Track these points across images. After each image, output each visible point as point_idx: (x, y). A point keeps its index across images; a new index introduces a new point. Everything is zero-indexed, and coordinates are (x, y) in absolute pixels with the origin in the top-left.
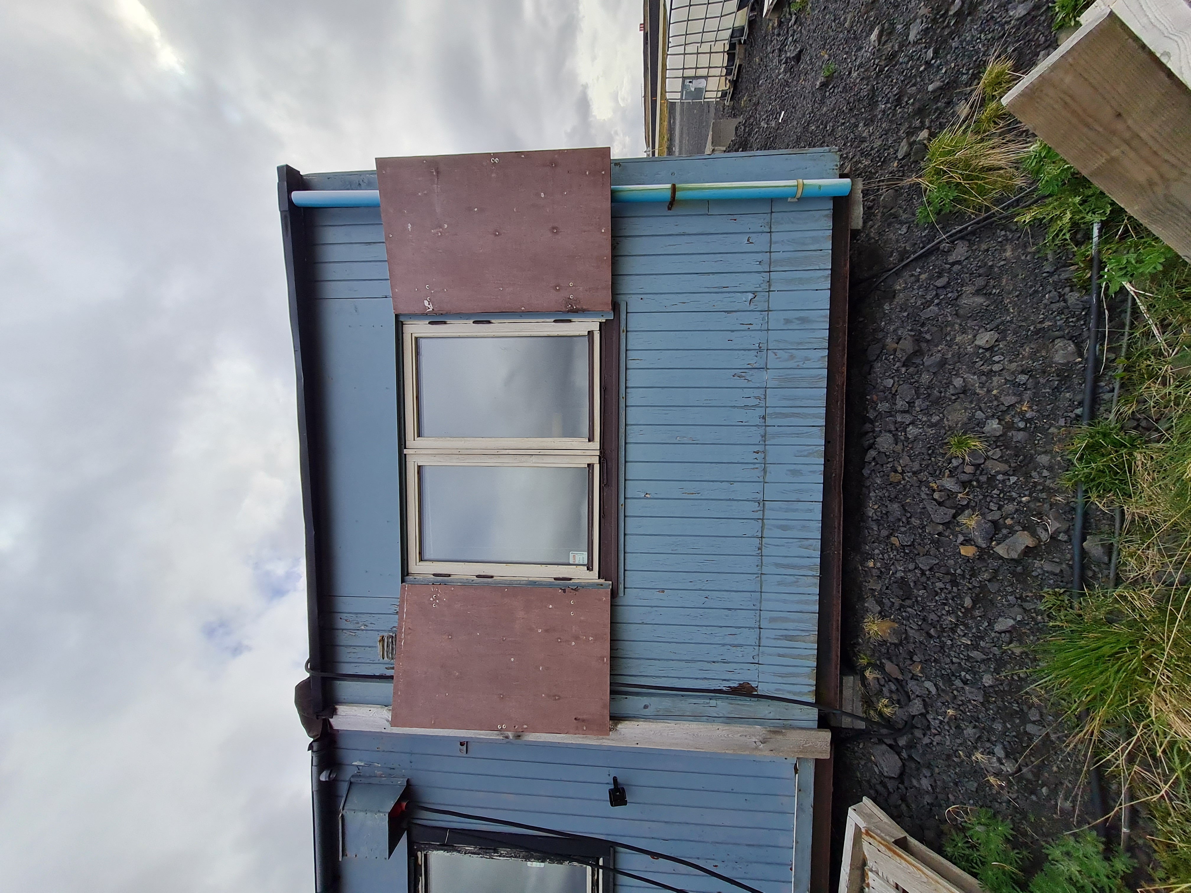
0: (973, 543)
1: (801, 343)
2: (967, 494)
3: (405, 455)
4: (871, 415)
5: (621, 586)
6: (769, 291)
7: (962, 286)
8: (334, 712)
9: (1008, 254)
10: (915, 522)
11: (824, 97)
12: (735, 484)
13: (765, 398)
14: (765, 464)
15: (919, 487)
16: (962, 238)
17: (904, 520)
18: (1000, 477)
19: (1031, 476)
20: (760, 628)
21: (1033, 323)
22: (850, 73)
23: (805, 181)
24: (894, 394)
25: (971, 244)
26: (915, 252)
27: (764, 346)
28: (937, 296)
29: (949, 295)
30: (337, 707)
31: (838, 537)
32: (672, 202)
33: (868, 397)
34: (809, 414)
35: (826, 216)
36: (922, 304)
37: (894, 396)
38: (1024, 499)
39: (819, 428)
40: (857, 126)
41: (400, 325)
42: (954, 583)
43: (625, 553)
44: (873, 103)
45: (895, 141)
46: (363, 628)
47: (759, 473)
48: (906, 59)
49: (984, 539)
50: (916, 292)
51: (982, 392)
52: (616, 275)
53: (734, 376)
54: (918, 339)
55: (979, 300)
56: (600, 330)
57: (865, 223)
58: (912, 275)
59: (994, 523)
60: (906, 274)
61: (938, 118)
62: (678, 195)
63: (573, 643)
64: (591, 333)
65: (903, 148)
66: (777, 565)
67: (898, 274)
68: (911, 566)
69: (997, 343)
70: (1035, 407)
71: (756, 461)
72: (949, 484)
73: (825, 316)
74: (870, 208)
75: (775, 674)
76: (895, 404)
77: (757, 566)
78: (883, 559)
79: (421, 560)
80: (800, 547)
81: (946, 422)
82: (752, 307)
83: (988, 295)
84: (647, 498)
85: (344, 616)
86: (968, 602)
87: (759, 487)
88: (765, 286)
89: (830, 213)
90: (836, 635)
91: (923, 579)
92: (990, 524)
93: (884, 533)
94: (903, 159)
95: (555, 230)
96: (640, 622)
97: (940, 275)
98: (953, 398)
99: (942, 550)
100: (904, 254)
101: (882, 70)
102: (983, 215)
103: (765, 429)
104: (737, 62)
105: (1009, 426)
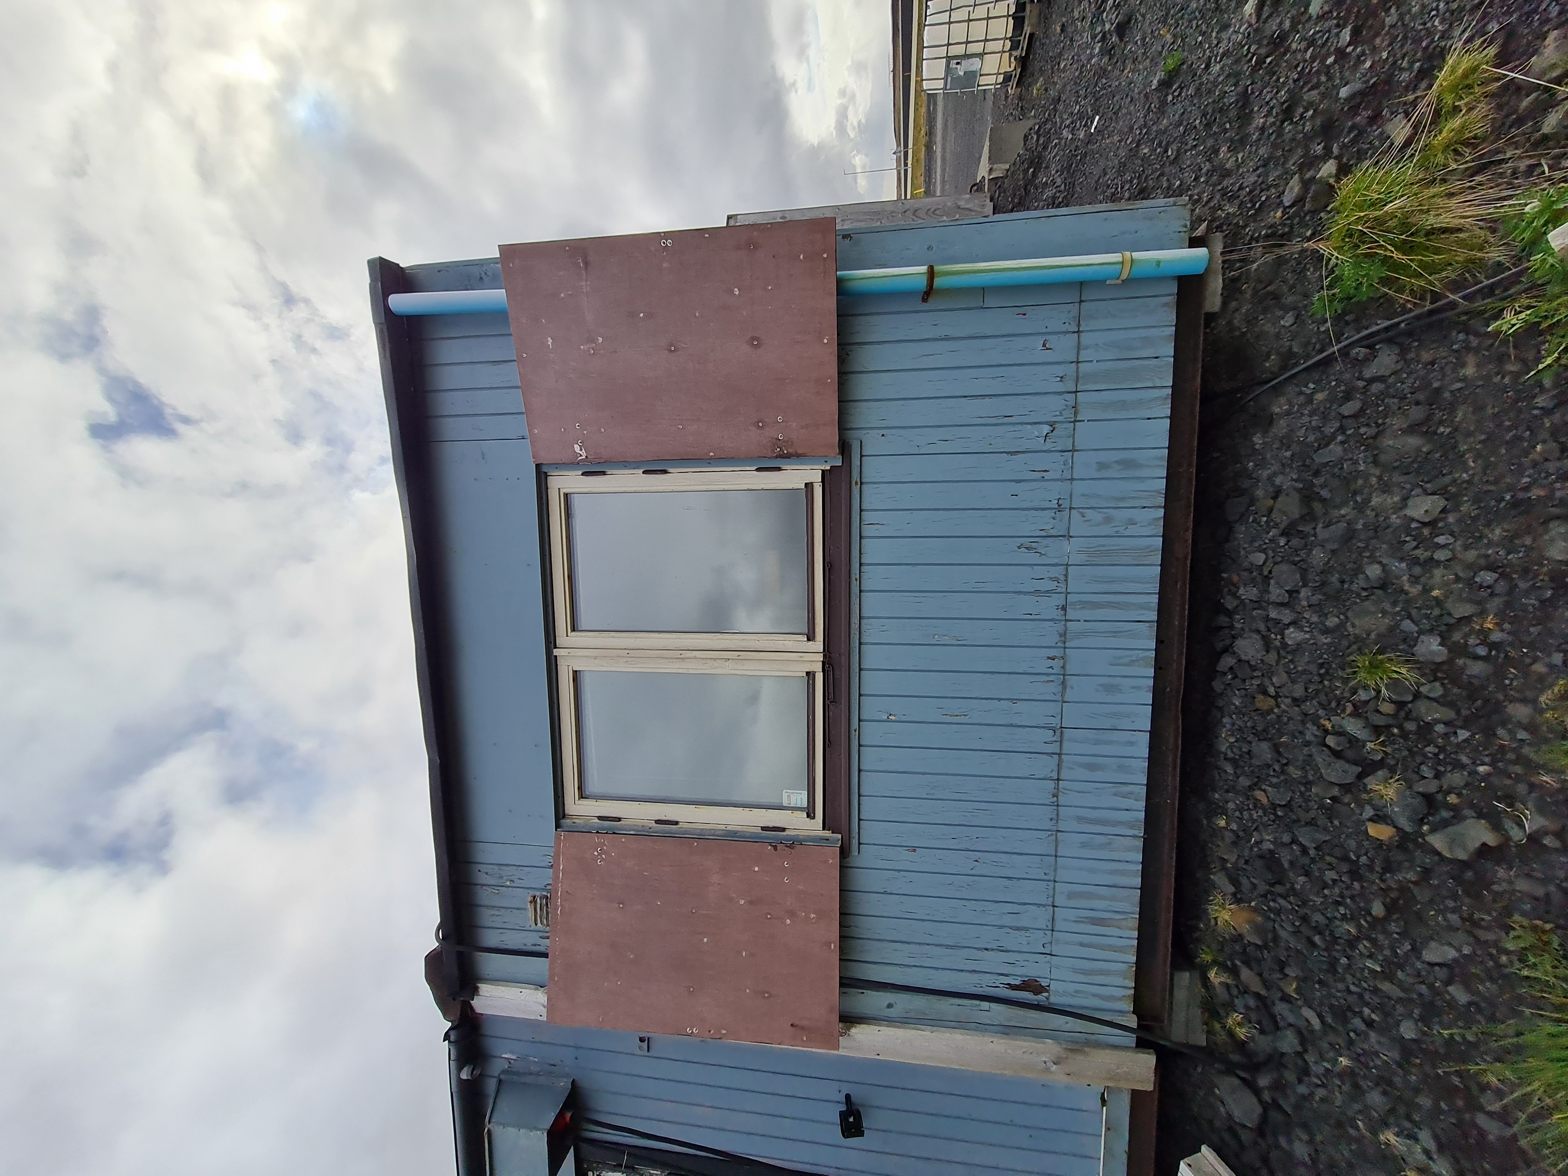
0: (1389, 822)
1: (1122, 499)
2: (1382, 744)
3: (556, 656)
4: (1230, 603)
5: (855, 842)
6: (1075, 421)
7: (1386, 417)
8: (475, 991)
9: (1470, 371)
10: (1295, 772)
11: (1163, 103)
12: (1019, 703)
13: (1066, 580)
14: (1064, 675)
15: (1303, 722)
16: (1390, 341)
17: (1277, 768)
18: (1440, 728)
19: (1495, 735)
20: (1054, 906)
21: (1510, 488)
22: (1208, 66)
23: (1136, 255)
24: (1266, 577)
25: (1404, 351)
26: (1308, 357)
27: (1065, 504)
28: (1342, 429)
29: (1363, 430)
30: (479, 985)
31: (1172, 781)
32: (928, 293)
33: (1225, 575)
34: (1133, 604)
35: (1166, 305)
36: (1316, 441)
37: (1267, 578)
38: (1481, 769)
39: (1148, 624)
40: (1216, 152)
41: (543, 477)
42: (1355, 874)
43: (859, 796)
44: (1245, 117)
45: (1279, 177)
46: (508, 883)
47: (1055, 688)
48: (1303, 45)
49: (1410, 819)
50: (1306, 419)
51: (1415, 591)
52: (844, 402)
53: (1019, 548)
54: (1308, 496)
55: (1413, 441)
56: (823, 481)
57: (1225, 304)
58: (1301, 393)
59: (1428, 798)
60: (1291, 390)
61: (1354, 141)
62: (938, 282)
63: (788, 921)
64: (809, 486)
65: (1293, 189)
66: (1080, 819)
67: (1277, 390)
68: (1286, 838)
69: (1443, 515)
70: (1507, 626)
71: (1050, 671)
72: (1354, 727)
73: (1161, 459)
74: (1234, 280)
75: (1075, 971)
76: (1267, 591)
77: (1051, 819)
78: (1241, 819)
79: (581, 797)
80: (1115, 795)
81: (1351, 629)
82: (1049, 445)
83: (1430, 435)
84: (892, 721)
85: (483, 868)
86: (1378, 909)
87: (1054, 708)
88: (1069, 414)
89: (1173, 299)
90: (1166, 918)
91: (1306, 861)
92: (1419, 799)
93: (1244, 782)
94: (1291, 207)
95: (755, 342)
96: (882, 891)
97: (1348, 397)
98: (1364, 594)
99: (1336, 823)
100: (1288, 359)
101: (1261, 62)
102: (1428, 306)
103: (1065, 625)
104: (1027, 30)
105: (1459, 650)
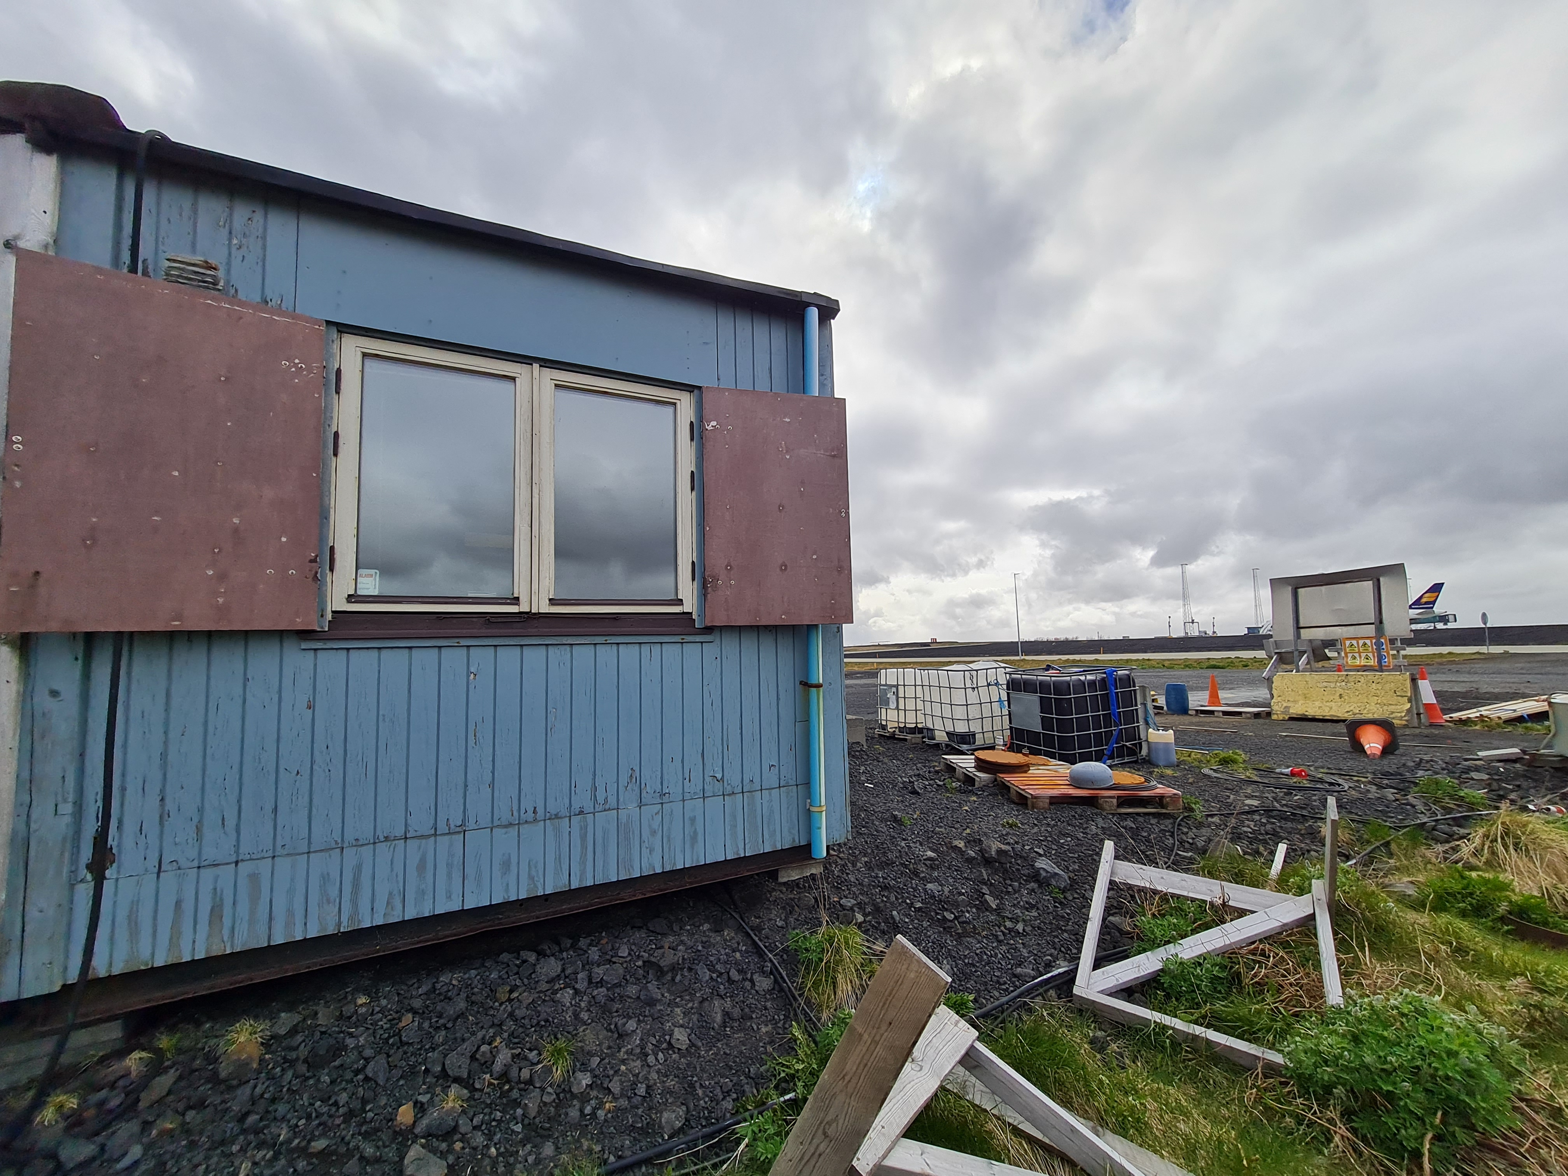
0: (419, 1116)
1: (669, 840)
2: (490, 1084)
3: (531, 364)
4: (583, 943)
5: (319, 645)
6: (724, 795)
7: (731, 997)
8: (41, 146)
9: (764, 1030)
10: (440, 1037)
11: (887, 820)
12: (490, 790)
13: (605, 810)
14: (519, 824)
15: (493, 1025)
16: (776, 981)
17: (441, 1021)
18: (519, 1111)
19: (525, 1145)
20: (237, 863)
21: (700, 1079)
22: (904, 840)
23: (824, 813)
24: (610, 961)
25: (770, 992)
26: (761, 940)
27: (666, 799)
28: (720, 974)
29: (722, 987)
30: (55, 157)
31: (404, 944)
32: (807, 685)
33: (604, 934)
34: (585, 868)
35: (794, 841)
36: (711, 962)
37: (610, 962)
38: (493, 1150)
39: (567, 883)
40: (865, 856)
41: (689, 389)
43: (379, 648)
44: (882, 866)
45: (854, 893)
46: (235, 242)
47: (506, 817)
48: (914, 886)
49: (429, 1126)
50: (723, 952)
51: (622, 1055)
52: (740, 630)
53: (632, 769)
54: (674, 968)
55: (719, 1018)
56: (684, 613)
57: (785, 884)
58: (739, 944)
59: (455, 1129)
60: (739, 938)
61: (873, 926)
62: (814, 690)
63: (210, 573)
64: (680, 602)
65: (848, 902)
66: (358, 868)
67: (740, 929)
68: (368, 1052)
69: (676, 1051)
70: (610, 1115)
71: (523, 811)
72: (504, 1057)
73: (698, 861)
74: (798, 885)
75: (135, 905)
76: (598, 966)
77: (357, 840)
78: (372, 1014)
79: (365, 355)
80: (390, 894)
81: (581, 1030)
82: (708, 779)
83: (724, 1025)
84: (468, 676)
85: (259, 217)
86: (319, 1145)
87: (485, 821)
88: (729, 790)
89: (797, 844)
90: (221, 983)
91: (349, 1075)
92: (453, 1124)
93: (417, 1003)
94: (841, 905)
95: (784, 568)
96: (248, 676)
97: (739, 971)
98: (612, 1027)
99: (401, 1082)
100: (758, 929)
101: (906, 866)
102: (796, 993)
103: (566, 817)
104: (909, 737)
105: (584, 1098)
